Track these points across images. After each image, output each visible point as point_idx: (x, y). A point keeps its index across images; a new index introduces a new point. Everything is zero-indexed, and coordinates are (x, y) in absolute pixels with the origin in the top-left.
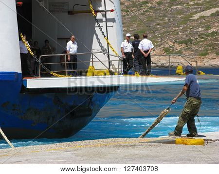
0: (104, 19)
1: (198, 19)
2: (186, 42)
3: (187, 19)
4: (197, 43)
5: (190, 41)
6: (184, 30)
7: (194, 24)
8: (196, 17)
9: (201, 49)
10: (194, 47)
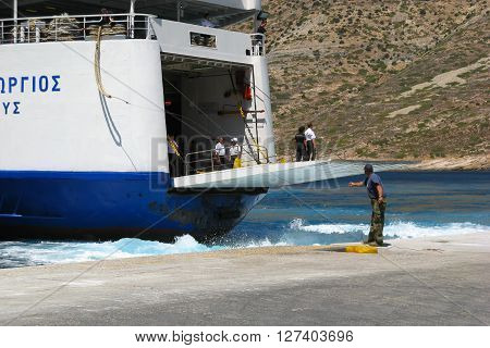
0: (254, 120)
1: (393, 119)
2: (381, 143)
3: (382, 118)
4: (393, 144)
5: (386, 141)
6: (379, 130)
7: (390, 123)
8: (392, 115)
9: (398, 151)
10: (390, 148)
